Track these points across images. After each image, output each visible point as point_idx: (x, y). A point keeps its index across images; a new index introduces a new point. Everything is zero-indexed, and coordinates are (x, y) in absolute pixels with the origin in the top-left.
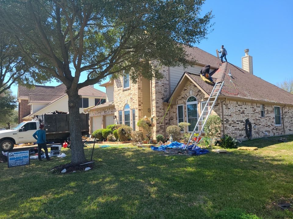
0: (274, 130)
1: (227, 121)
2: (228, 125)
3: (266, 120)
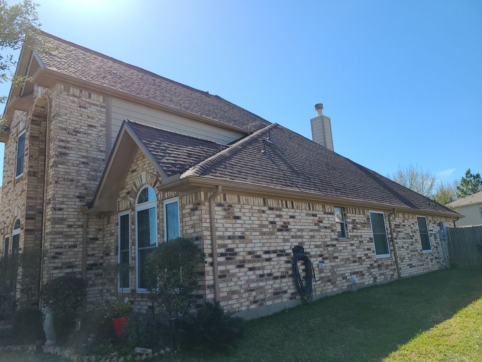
0: (373, 268)
1: (231, 253)
2: (231, 267)
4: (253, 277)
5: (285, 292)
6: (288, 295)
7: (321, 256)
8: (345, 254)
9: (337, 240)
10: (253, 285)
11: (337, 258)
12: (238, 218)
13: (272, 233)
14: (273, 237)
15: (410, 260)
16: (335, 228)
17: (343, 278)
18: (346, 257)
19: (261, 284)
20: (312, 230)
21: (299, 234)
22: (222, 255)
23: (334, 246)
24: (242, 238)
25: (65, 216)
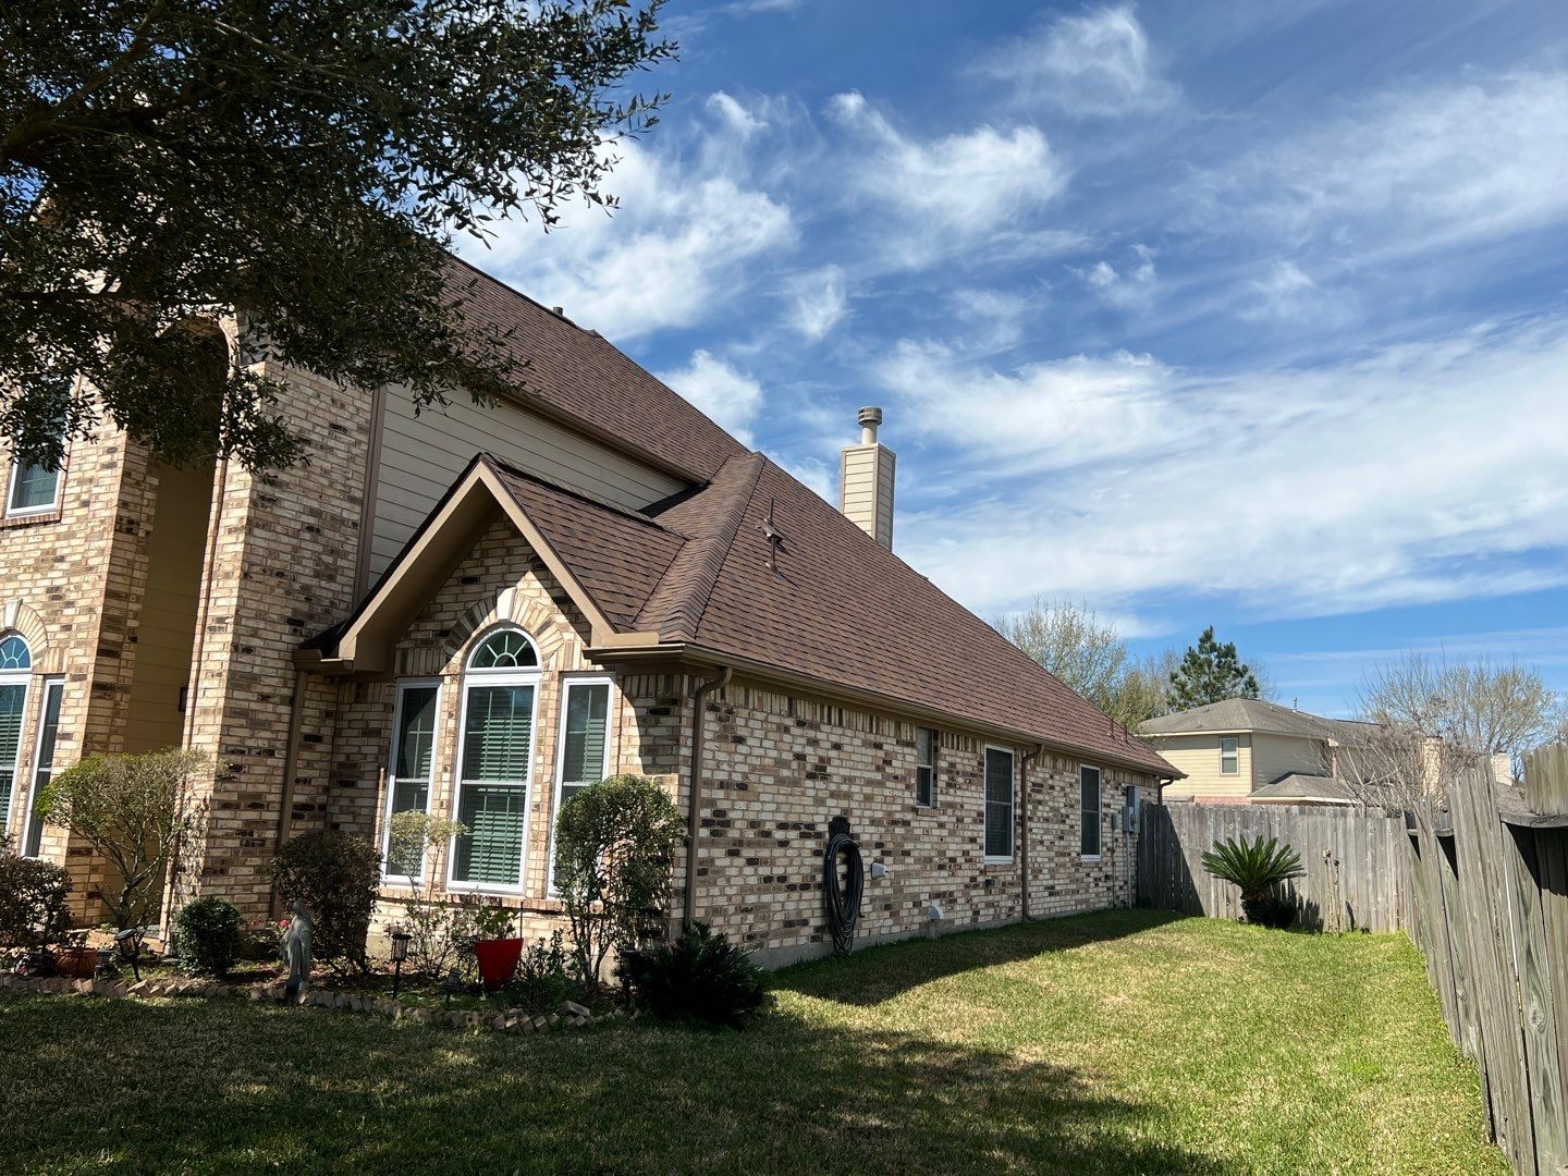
0: (976, 887)
1: (720, 821)
2: (718, 852)
3: (941, 825)
4: (753, 881)
5: (805, 923)
6: (808, 931)
7: (879, 845)
8: (925, 848)
9: (914, 810)
10: (751, 899)
11: (907, 853)
12: (740, 740)
13: (795, 783)
14: (798, 790)
15: (1053, 878)
16: (913, 781)
17: (915, 905)
18: (925, 854)
19: (766, 898)
20: (869, 782)
21: (845, 788)
22: (706, 823)
23: (906, 823)
24: (742, 787)
25: (256, 670)
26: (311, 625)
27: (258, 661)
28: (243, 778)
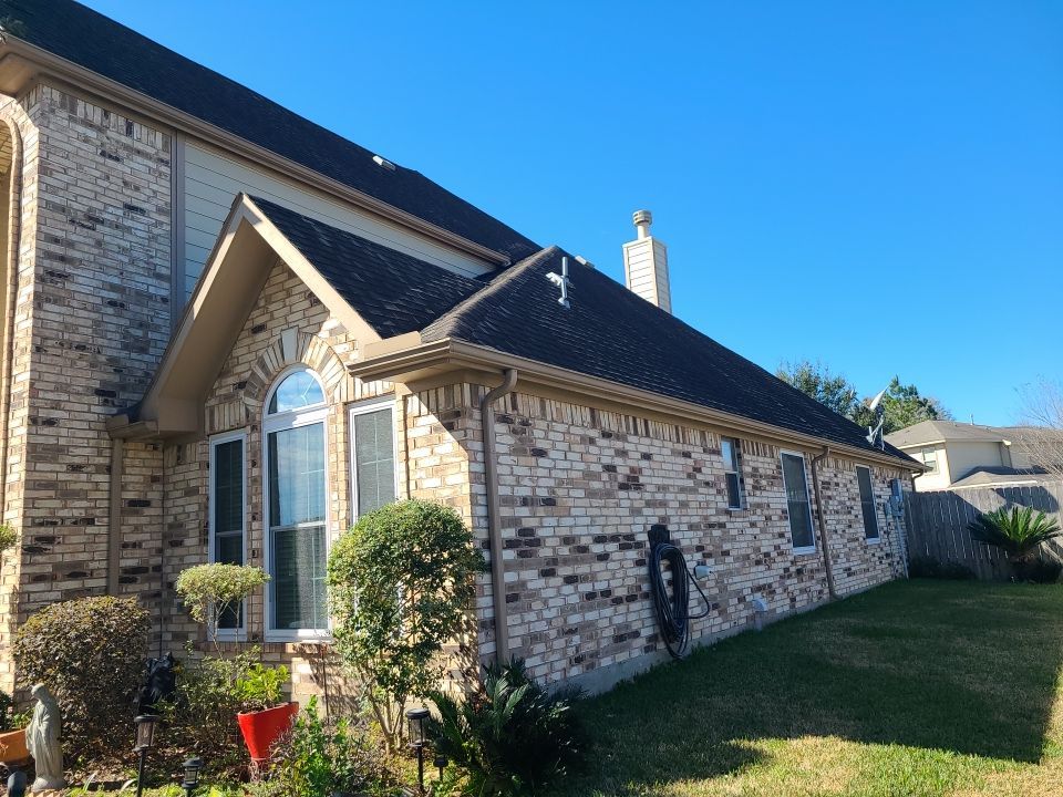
0: (789, 577)
1: (528, 541)
2: (529, 575)
3: (753, 525)
4: (574, 599)
5: (636, 634)
6: (640, 642)
7: (700, 548)
8: (740, 547)
9: (728, 513)
10: (574, 619)
11: (726, 553)
12: (541, 453)
13: (609, 494)
14: (611, 502)
15: (848, 561)
16: (723, 486)
17: (740, 600)
18: (743, 552)
19: (591, 616)
20: (683, 490)
21: (659, 496)
22: (509, 544)
23: (722, 526)
24: (549, 502)
25: (62, 442)
26: (123, 396)
27: (64, 432)
28: (57, 549)
